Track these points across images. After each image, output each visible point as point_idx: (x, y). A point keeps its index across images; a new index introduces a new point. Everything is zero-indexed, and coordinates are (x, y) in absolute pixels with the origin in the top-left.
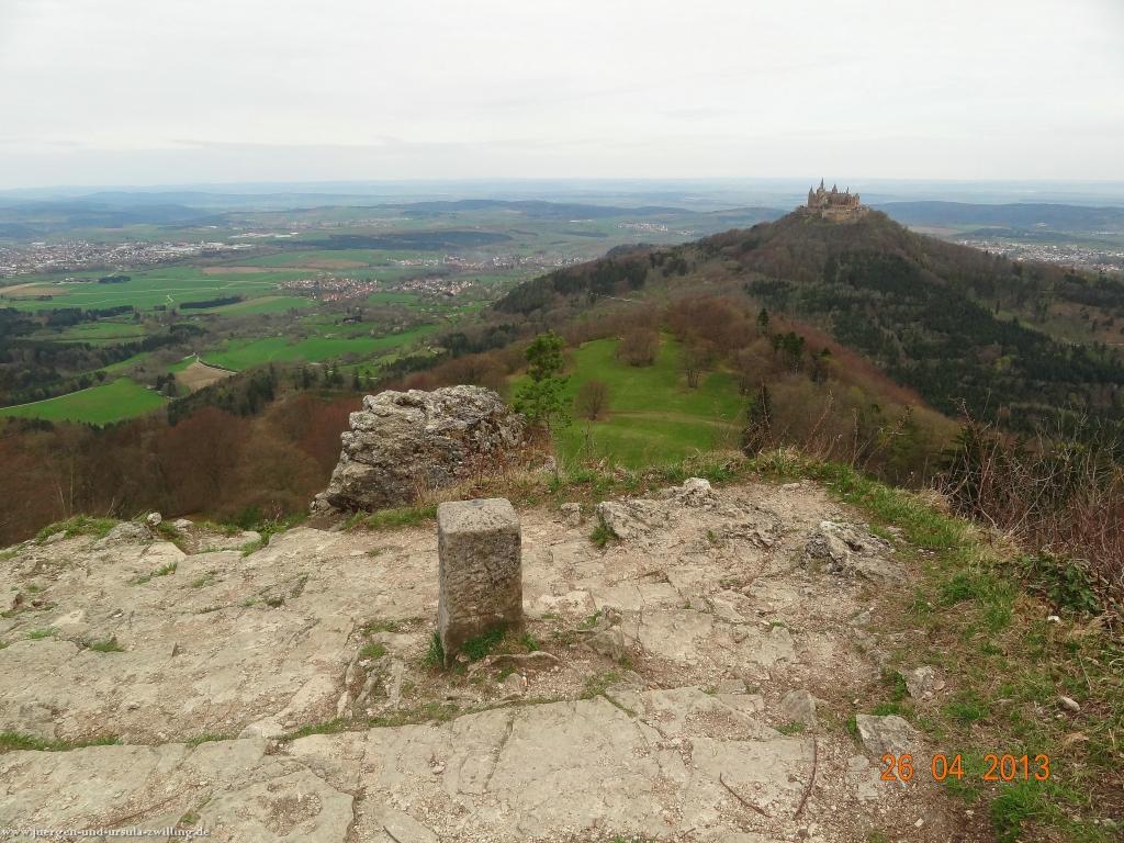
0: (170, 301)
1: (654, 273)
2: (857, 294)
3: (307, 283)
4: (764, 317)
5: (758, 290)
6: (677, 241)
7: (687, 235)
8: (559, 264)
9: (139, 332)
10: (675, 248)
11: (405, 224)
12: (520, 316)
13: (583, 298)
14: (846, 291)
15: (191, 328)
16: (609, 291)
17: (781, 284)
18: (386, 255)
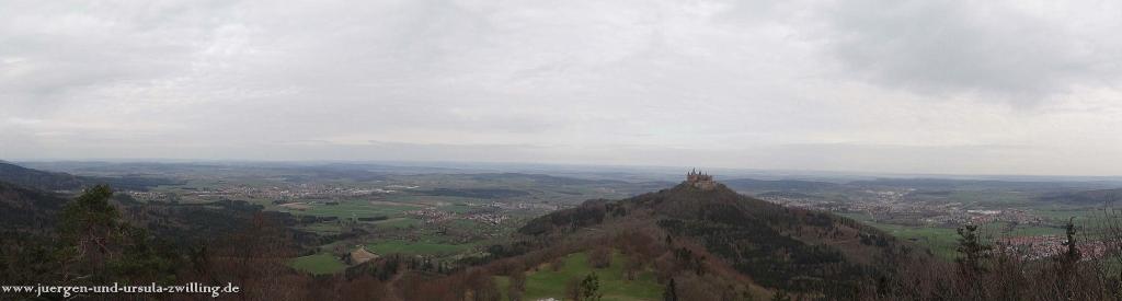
0: (354, 216)
1: (608, 215)
2: (716, 226)
3: (420, 213)
4: (669, 239)
5: (664, 224)
6: (621, 198)
7: (624, 195)
8: (555, 209)
9: (337, 229)
10: (619, 202)
11: (472, 184)
12: (533, 237)
13: (569, 228)
14: (710, 225)
15: (362, 231)
16: (583, 224)
17: (677, 221)
18: (462, 200)
